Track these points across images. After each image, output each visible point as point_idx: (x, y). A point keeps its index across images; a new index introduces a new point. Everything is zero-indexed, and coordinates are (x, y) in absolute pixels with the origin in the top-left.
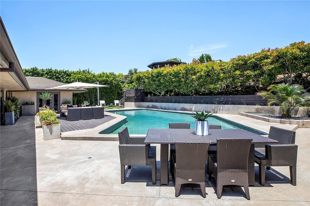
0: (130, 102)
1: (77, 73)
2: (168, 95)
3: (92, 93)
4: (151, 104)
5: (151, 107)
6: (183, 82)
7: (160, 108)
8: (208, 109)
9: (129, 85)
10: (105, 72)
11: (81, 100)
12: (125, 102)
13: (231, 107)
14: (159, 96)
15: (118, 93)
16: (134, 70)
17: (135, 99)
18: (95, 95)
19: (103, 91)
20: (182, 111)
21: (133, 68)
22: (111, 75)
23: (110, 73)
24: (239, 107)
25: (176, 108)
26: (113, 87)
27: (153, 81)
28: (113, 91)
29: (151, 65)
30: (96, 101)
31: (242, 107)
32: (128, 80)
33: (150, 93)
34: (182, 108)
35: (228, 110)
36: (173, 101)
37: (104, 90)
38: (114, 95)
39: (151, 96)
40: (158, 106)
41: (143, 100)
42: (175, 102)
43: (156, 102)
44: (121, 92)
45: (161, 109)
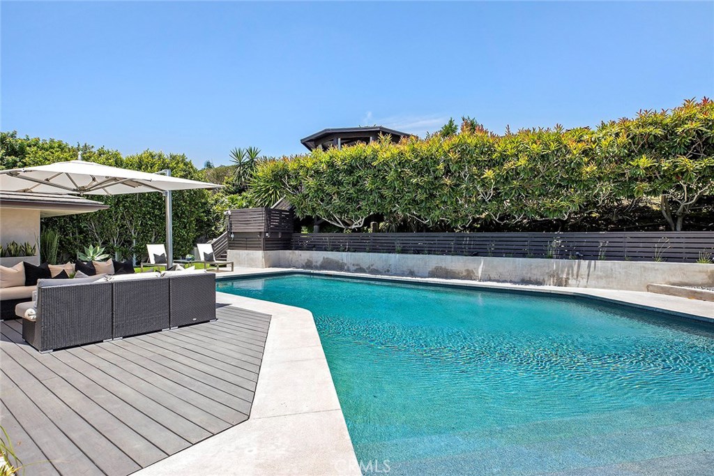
0: (246, 248)
1: (51, 148)
2: (370, 230)
3: (111, 217)
4: (318, 256)
5: (319, 264)
6: (446, 190)
7: (353, 268)
8: (535, 272)
9: (232, 199)
10: (156, 152)
11: (70, 243)
12: (228, 251)
13: (617, 266)
14: (341, 230)
15: (199, 221)
16: (247, 154)
17: (266, 239)
18: (123, 226)
19: (149, 213)
20: (438, 277)
21: (244, 147)
22: (177, 163)
23: (173, 158)
24: (646, 266)
25: (415, 269)
26: (186, 202)
27: (334, 184)
28: (184, 213)
29: (313, 138)
30: (123, 245)
31: (656, 267)
32: (227, 183)
33: (308, 222)
34: (437, 268)
35: (607, 277)
36: (398, 247)
37: (153, 208)
38: (185, 227)
39: (311, 230)
40: (345, 261)
41: (287, 244)
42: (404, 251)
43: (336, 248)
44: (208, 219)
45: (356, 271)
